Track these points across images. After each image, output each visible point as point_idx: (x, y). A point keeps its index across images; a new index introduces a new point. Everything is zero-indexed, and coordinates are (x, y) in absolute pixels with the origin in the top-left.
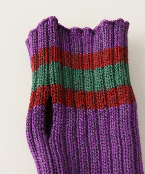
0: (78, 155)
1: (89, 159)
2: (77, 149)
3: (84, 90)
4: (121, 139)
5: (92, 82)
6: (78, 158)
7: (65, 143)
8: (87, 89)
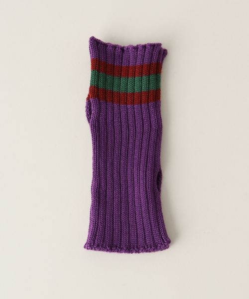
0: (107, 133)
1: (114, 137)
2: (107, 129)
3: (113, 90)
4: (136, 127)
5: (119, 86)
6: (107, 135)
7: (99, 125)
8: (115, 89)
